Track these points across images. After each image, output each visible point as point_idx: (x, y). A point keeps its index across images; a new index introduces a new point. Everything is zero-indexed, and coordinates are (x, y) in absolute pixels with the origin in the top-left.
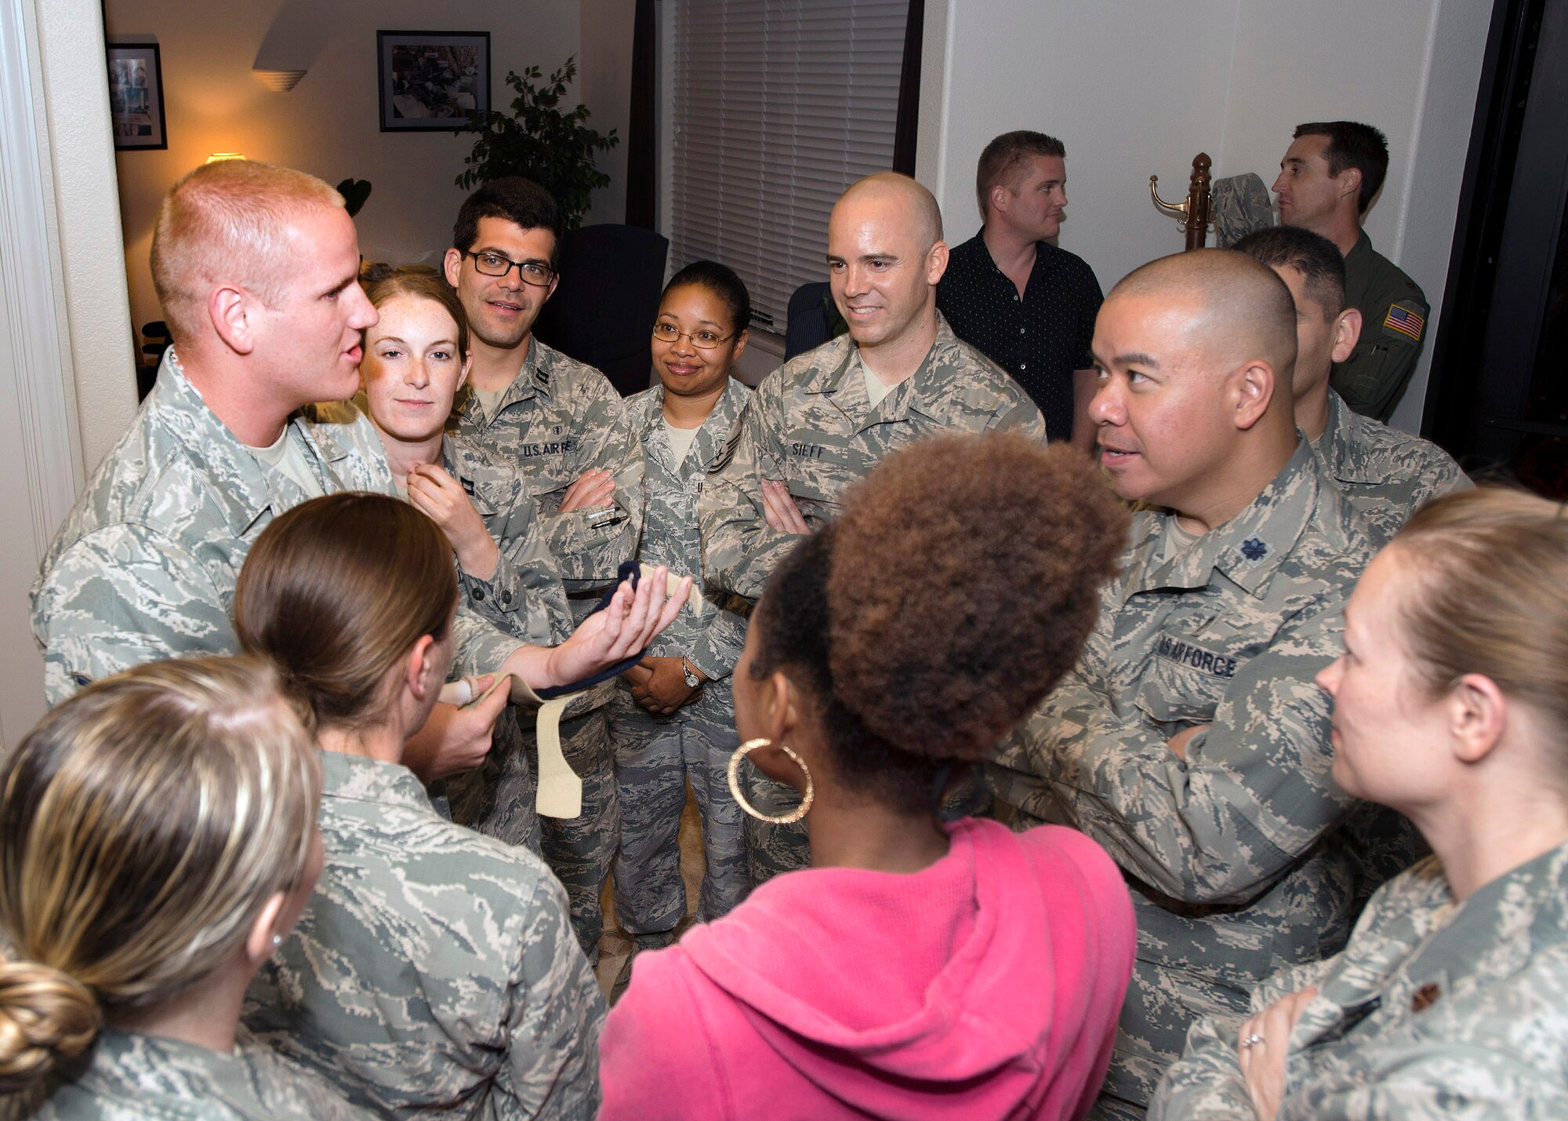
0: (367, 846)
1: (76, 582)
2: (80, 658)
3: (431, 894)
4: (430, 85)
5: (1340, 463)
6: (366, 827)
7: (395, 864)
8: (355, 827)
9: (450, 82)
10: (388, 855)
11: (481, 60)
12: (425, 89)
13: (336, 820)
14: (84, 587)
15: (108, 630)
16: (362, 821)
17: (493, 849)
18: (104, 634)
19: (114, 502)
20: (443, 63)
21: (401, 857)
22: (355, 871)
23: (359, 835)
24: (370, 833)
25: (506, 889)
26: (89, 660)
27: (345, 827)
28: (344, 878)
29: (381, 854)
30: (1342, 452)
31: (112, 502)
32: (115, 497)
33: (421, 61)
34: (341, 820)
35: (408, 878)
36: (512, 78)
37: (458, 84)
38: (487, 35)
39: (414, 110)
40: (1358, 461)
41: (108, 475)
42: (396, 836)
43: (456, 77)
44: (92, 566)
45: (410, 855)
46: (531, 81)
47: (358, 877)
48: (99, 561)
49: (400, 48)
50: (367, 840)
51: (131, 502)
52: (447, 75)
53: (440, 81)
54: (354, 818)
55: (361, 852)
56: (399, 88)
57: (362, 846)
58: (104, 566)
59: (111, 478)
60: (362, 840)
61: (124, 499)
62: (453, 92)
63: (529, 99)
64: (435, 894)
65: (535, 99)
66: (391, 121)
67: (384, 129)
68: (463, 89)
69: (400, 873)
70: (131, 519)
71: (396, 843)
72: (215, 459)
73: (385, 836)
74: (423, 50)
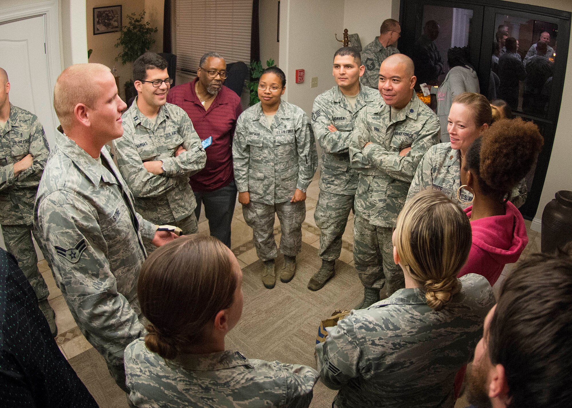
0: (214, 390)
1: (47, 213)
2: (55, 240)
3: (245, 405)
4: (106, 21)
5: (365, 98)
6: (212, 382)
7: (228, 395)
8: (207, 382)
9: (111, 19)
10: (223, 392)
11: (119, 13)
12: (105, 22)
13: (198, 380)
14: (50, 215)
15: (62, 229)
16: (209, 380)
17: (265, 377)
18: (61, 231)
19: (52, 182)
20: (110, 15)
21: (229, 392)
22: (212, 399)
23: (210, 386)
24: (213, 384)
25: (276, 392)
26: (58, 240)
27: (203, 383)
28: (208, 401)
29: (221, 392)
30: (364, 96)
31: (51, 182)
32: (52, 180)
33: (104, 15)
34: (201, 380)
35: (234, 400)
36: (128, 16)
37: (114, 20)
38: (121, 6)
39: (102, 28)
40: (367, 97)
41: (48, 174)
42: (225, 384)
43: (113, 18)
44: (51, 207)
45: (233, 391)
46: (133, 17)
47: (213, 401)
48: (54, 205)
49: (99, 12)
50: (213, 387)
51: (58, 182)
52: (111, 18)
53: (109, 19)
54: (207, 379)
55: (212, 392)
56: (98, 23)
57: (212, 390)
58: (55, 207)
59: (49, 175)
60: (211, 388)
61: (55, 181)
62: (112, 22)
63: (133, 22)
64: (247, 404)
65: (135, 21)
66: (96, 32)
67: (94, 34)
68: (115, 21)
69: (230, 398)
70: (60, 188)
71: (226, 386)
72: (83, 162)
73: (220, 385)
74: (104, 12)
